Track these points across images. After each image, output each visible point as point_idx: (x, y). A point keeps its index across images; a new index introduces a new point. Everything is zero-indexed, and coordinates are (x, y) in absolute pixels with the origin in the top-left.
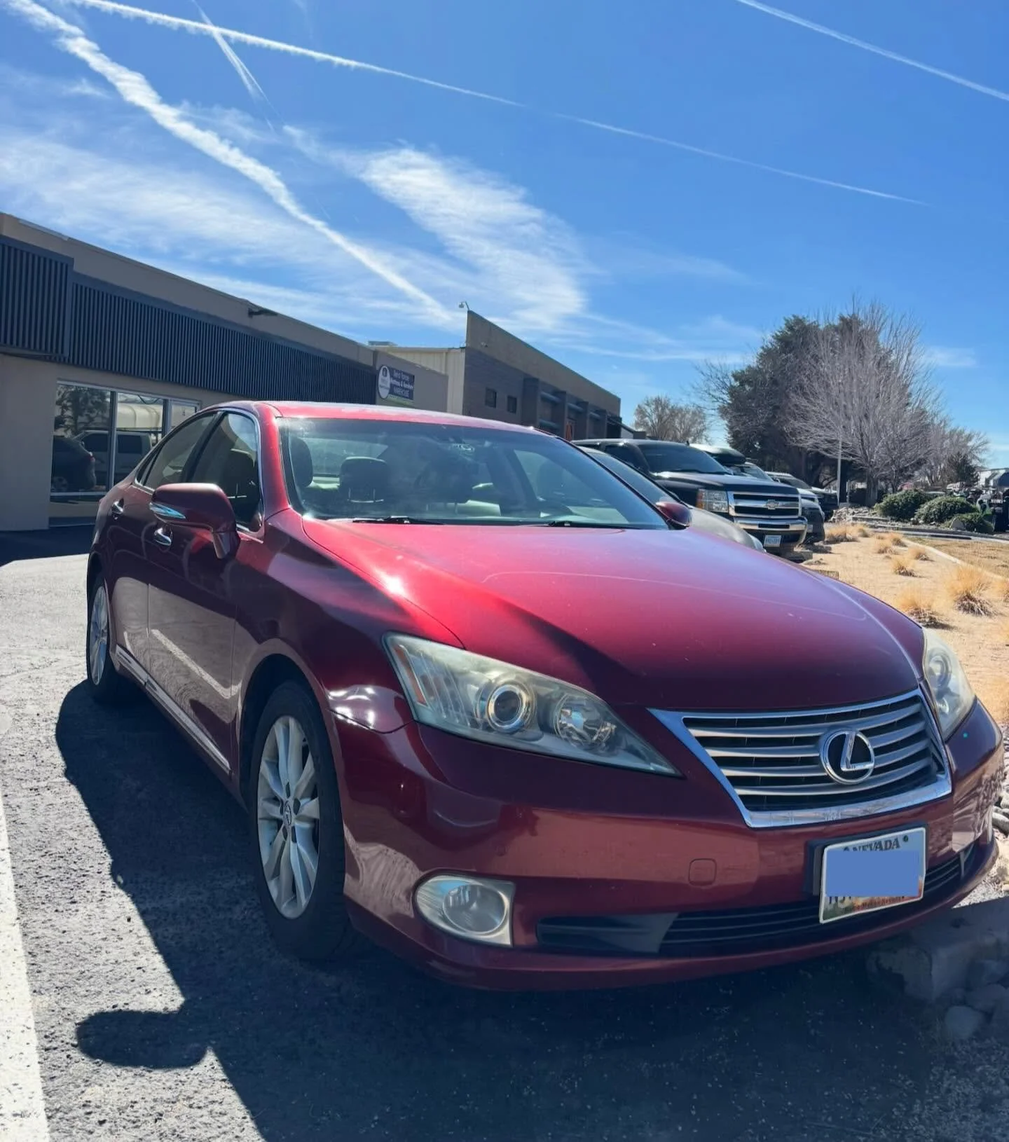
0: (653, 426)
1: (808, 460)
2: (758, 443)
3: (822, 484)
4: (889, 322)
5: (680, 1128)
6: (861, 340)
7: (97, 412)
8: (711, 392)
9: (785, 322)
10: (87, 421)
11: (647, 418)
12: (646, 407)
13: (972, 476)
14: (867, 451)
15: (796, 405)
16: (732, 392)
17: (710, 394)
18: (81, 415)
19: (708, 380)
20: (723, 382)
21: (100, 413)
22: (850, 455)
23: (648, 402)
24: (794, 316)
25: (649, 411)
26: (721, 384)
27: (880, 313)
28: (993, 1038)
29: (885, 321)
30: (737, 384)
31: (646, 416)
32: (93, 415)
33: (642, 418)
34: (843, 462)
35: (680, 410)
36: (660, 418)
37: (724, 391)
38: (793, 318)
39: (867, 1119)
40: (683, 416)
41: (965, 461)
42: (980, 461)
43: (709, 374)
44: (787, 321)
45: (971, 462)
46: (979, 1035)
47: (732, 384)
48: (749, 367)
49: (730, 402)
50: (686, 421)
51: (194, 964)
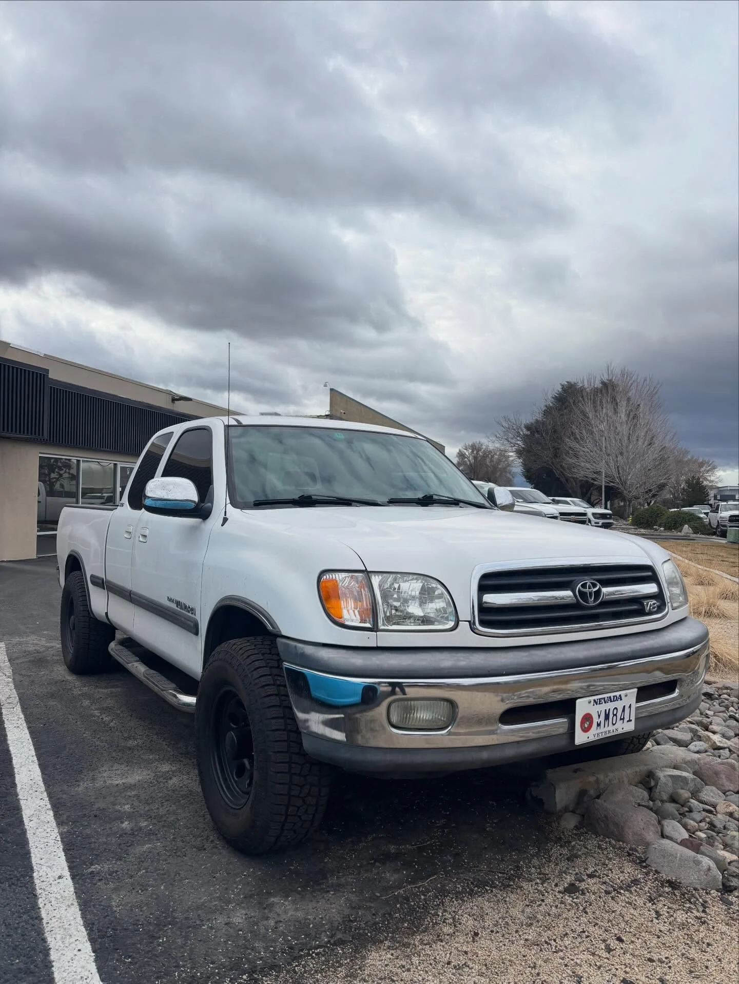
0: (471, 465)
1: (582, 486)
2: (545, 475)
3: (593, 503)
4: (635, 384)
5: (405, 872)
6: (615, 399)
7: (65, 469)
8: (510, 440)
9: (561, 387)
10: (57, 477)
11: (466, 459)
12: (465, 451)
13: (704, 493)
14: (622, 478)
15: (570, 447)
16: (525, 438)
17: (509, 441)
18: (54, 473)
19: (507, 431)
20: (518, 432)
21: (67, 470)
22: (611, 482)
23: (466, 447)
24: (568, 382)
25: (467, 453)
26: (516, 434)
27: (628, 378)
28: (584, 828)
29: (632, 384)
30: (528, 433)
31: (466, 458)
32: (62, 472)
33: (463, 459)
34: (606, 487)
35: (490, 452)
36: (475, 458)
37: (518, 438)
38: (566, 383)
39: (506, 866)
40: (493, 457)
41: (698, 483)
42: (711, 481)
43: (507, 427)
44: (563, 385)
45: (703, 482)
46: (577, 828)
47: (524, 433)
48: (537, 420)
49: (523, 446)
50: (495, 460)
51: (147, 809)
